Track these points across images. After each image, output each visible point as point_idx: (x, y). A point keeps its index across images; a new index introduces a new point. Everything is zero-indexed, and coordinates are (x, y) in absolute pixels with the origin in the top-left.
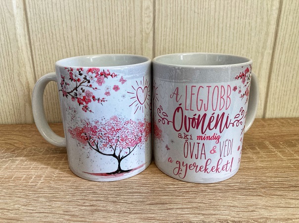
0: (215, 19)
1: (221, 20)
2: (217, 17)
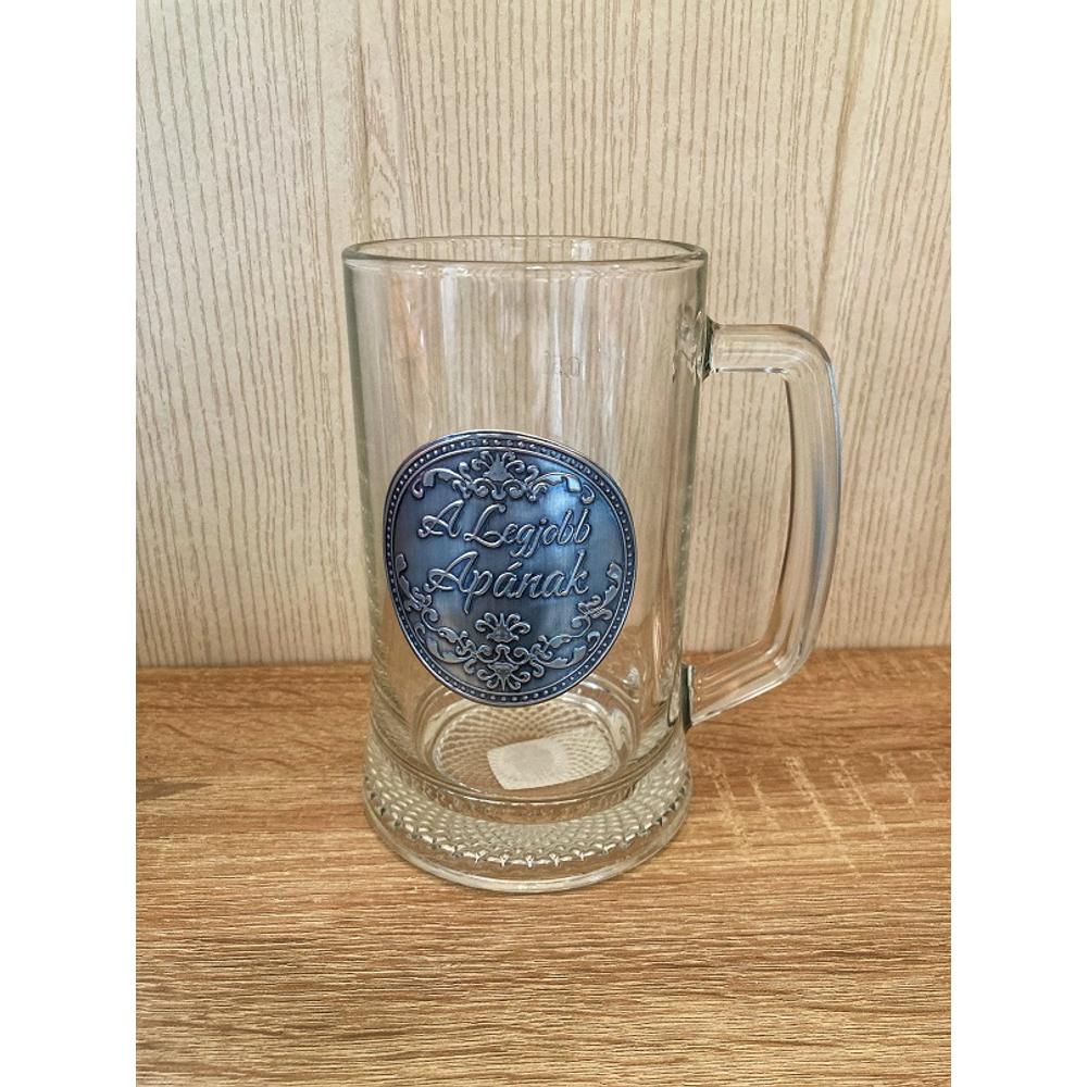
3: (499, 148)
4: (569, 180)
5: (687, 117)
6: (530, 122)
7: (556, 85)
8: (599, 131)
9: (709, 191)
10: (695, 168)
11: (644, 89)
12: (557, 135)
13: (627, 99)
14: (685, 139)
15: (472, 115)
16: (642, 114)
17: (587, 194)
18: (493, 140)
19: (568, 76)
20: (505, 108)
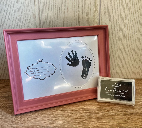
0: (127, 33)
1: (130, 34)
2: (128, 32)
3: (112, 12)
4: (121, 16)
5: (137, 7)
6: (117, 9)
7: (120, 4)
8: (125, 10)
9: (139, 17)
10: (138, 14)
11: (132, 4)
12: (120, 10)
13: (129, 5)
14: (137, 10)
15: (109, 8)
16: (131, 7)
17: (123, 18)
18: (112, 11)
19: (122, 3)
20: (114, 7)
